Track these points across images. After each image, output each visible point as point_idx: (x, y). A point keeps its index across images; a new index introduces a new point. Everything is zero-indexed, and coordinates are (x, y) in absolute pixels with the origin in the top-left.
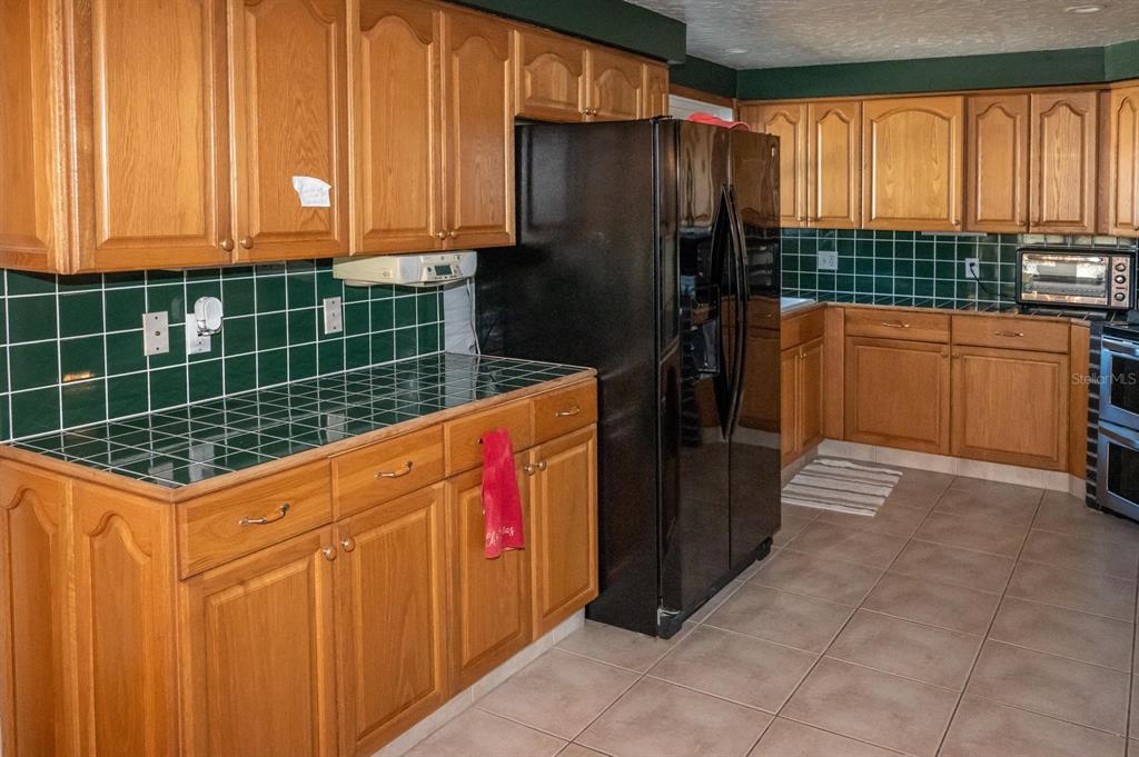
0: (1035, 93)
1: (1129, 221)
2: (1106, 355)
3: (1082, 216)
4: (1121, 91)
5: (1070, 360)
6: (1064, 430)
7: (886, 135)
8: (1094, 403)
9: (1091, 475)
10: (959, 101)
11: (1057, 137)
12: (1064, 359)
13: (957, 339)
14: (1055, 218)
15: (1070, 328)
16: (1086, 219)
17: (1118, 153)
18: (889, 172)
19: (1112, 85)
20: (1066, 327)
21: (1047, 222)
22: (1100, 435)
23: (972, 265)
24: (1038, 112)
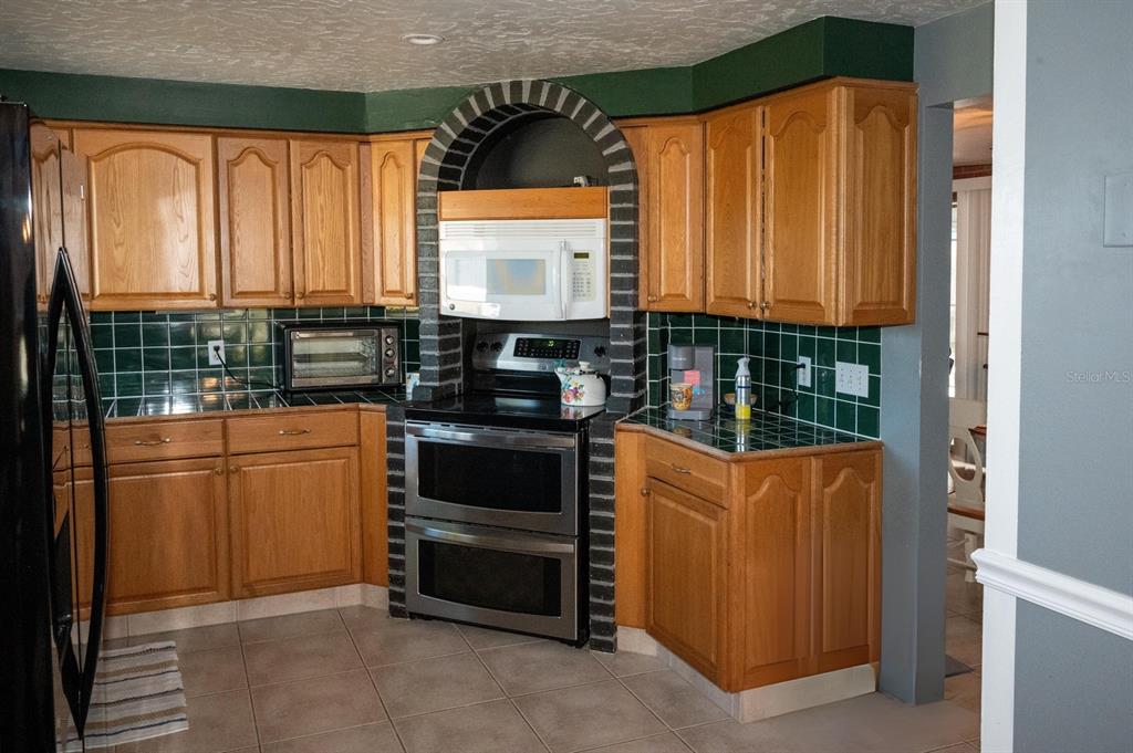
0: (295, 139)
1: (398, 288)
2: (411, 442)
3: (348, 284)
4: (383, 145)
5: (360, 451)
6: (357, 534)
7: (111, 179)
8: (397, 498)
9: (394, 580)
10: (208, 139)
11: (320, 193)
12: (354, 451)
13: (233, 448)
14: (320, 288)
15: (359, 415)
16: (352, 288)
17: (381, 214)
18: (118, 231)
19: (371, 138)
20: (354, 415)
21: (313, 292)
22: (408, 534)
23: (217, 349)
24: (299, 162)
